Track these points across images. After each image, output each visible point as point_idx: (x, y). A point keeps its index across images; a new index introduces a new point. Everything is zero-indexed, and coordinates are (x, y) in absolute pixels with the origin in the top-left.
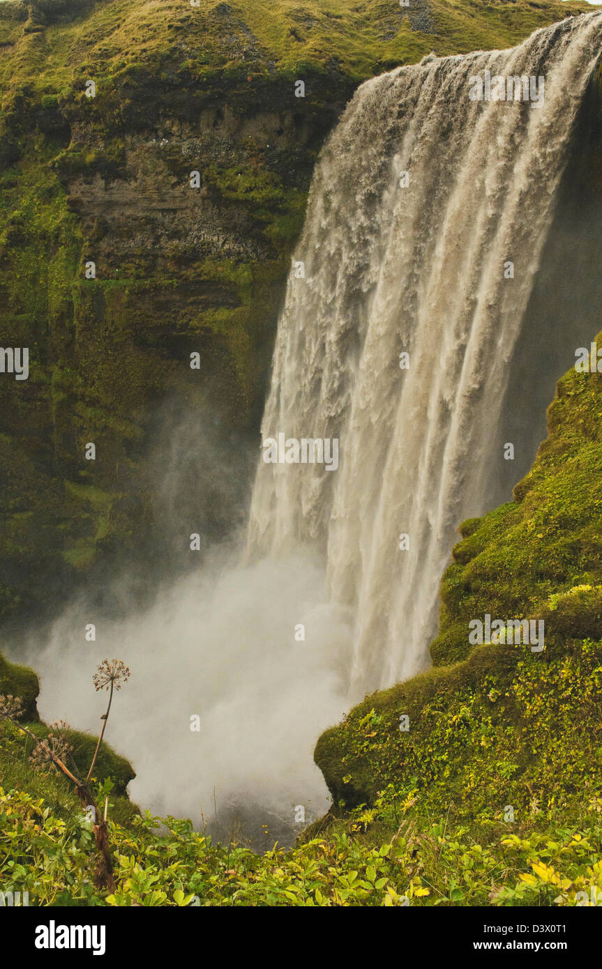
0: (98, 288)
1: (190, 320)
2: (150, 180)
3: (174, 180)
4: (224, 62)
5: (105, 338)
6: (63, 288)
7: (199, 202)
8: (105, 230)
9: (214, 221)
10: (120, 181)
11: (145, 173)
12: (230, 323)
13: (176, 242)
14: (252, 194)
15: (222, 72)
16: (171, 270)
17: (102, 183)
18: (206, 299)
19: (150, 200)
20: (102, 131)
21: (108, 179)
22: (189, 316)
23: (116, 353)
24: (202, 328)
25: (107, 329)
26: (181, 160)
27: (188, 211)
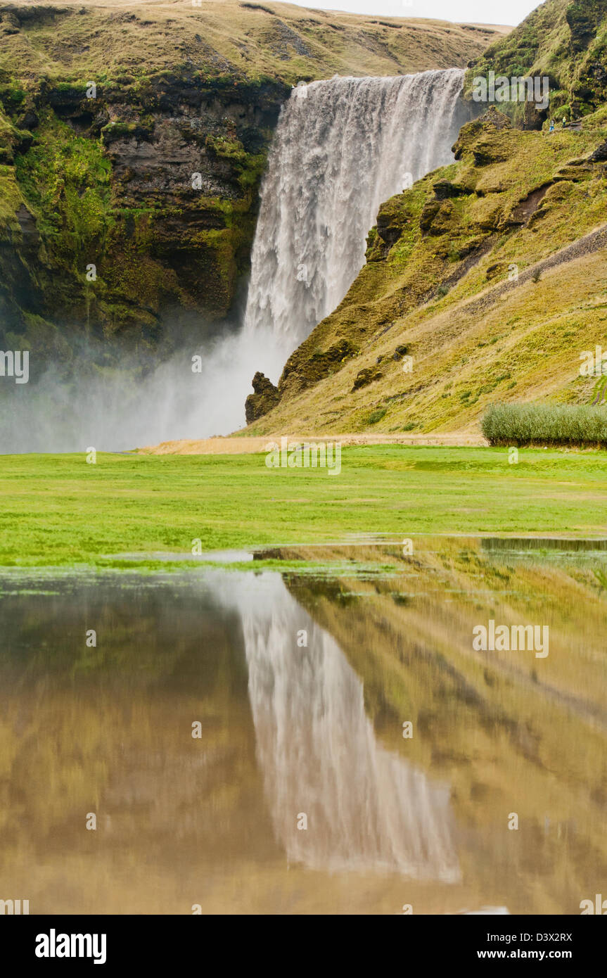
0: (130, 214)
1: (191, 238)
2: (168, 143)
3: (184, 143)
4: (218, 73)
5: (132, 249)
6: (99, 215)
7: (199, 158)
8: (134, 176)
9: (207, 171)
10: (146, 143)
11: (166, 138)
12: (220, 239)
13: (181, 185)
14: (235, 154)
15: (218, 79)
16: (178, 203)
17: (135, 143)
18: (201, 224)
19: (165, 155)
20: (140, 110)
21: (139, 141)
22: (190, 235)
23: (138, 261)
24: (199, 244)
25: (134, 243)
26: (192, 131)
27: (191, 164)
